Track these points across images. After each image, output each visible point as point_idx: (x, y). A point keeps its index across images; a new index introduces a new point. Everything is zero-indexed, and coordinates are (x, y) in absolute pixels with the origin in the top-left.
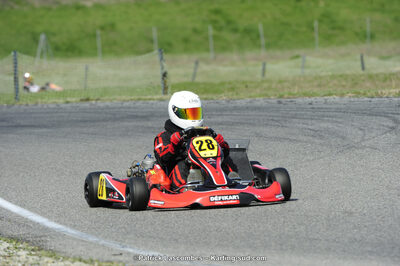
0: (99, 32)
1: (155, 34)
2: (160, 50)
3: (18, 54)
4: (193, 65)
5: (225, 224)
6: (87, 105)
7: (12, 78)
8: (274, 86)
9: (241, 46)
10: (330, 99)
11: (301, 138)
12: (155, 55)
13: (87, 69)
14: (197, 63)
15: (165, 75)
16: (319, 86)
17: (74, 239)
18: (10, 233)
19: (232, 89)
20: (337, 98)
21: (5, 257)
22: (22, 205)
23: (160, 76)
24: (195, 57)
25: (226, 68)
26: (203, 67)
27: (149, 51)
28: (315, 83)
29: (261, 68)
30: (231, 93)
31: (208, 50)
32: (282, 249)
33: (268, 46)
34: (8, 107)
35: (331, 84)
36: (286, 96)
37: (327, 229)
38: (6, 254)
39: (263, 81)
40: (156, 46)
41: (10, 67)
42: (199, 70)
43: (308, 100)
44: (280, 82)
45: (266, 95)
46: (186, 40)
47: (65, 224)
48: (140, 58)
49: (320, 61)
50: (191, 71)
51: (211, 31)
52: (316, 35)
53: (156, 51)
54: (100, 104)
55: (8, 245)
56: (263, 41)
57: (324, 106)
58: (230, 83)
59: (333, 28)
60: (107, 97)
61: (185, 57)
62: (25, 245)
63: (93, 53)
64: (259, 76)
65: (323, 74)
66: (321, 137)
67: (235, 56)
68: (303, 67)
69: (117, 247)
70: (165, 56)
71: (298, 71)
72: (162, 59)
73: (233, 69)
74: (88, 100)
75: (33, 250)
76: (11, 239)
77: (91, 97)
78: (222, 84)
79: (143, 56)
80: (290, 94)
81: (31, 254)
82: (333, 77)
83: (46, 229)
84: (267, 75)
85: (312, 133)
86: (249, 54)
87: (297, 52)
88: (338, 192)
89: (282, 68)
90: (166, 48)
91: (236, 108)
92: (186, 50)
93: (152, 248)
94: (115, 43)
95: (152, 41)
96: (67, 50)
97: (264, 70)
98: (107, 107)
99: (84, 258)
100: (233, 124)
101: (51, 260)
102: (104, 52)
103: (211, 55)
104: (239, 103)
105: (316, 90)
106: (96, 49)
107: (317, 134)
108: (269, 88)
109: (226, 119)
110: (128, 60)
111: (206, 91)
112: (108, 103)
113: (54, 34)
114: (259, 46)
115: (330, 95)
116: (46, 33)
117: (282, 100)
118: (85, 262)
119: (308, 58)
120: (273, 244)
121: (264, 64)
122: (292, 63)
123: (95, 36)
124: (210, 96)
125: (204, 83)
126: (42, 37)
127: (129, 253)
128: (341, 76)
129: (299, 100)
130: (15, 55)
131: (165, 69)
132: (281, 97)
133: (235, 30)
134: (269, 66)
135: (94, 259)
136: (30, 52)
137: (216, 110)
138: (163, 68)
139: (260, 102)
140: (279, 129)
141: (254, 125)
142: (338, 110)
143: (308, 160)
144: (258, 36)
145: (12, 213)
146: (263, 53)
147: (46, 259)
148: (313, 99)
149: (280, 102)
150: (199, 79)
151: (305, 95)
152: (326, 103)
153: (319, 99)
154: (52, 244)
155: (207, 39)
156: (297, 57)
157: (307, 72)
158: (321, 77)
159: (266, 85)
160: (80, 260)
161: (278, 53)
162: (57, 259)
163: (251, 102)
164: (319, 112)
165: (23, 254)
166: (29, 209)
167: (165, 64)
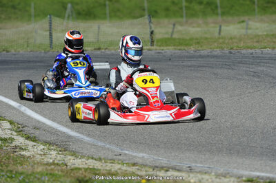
0: (107, 3)
1: (146, 5)
2: (149, 16)
3: (52, 17)
4: (172, 26)
5: (192, 135)
6: (99, 52)
7: (48, 33)
8: (226, 41)
9: (205, 14)
10: (265, 51)
11: (245, 77)
12: (146, 19)
13: (99, 28)
14: (174, 25)
15: (152, 33)
16: (258, 42)
17: (89, 144)
18: (44, 138)
19: (198, 43)
20: (269, 50)
21: (41, 155)
22: (53, 120)
23: (149, 33)
24: (173, 20)
25: (193, 29)
26: (179, 28)
27: (142, 16)
28: (255, 40)
29: (218, 29)
30: (197, 46)
31: (182, 16)
32: (230, 153)
33: (223, 14)
34: (45, 53)
35: (265, 41)
36: (235, 48)
37: (262, 140)
38: (42, 153)
39: (219, 38)
40: (146, 13)
41: (47, 26)
42: (175, 30)
43: (250, 51)
44: (231, 38)
45: (222, 48)
46: (167, 9)
47: (83, 134)
48: (135, 21)
49: (258, 25)
50: (170, 30)
51: (184, 4)
52: (256, 7)
53: (146, 17)
54: (108, 52)
55: (43, 147)
56: (219, 11)
57: (261, 56)
58: (197, 39)
59: (268, 3)
60: (112, 48)
61: (166, 21)
62: (54, 147)
63: (104, 17)
64: (216, 35)
65: (260, 33)
66: (259, 77)
67: (200, 21)
68: (247, 28)
69: (118, 150)
70: (153, 20)
71: (243, 31)
72: (150, 22)
73: (199, 29)
74: (99, 49)
75: (60, 151)
76: (46, 143)
77: (102, 47)
78: (191, 39)
79: (138, 20)
80: (238, 47)
81: (59, 154)
82: (267, 35)
83: (70, 137)
84: (222, 34)
85: (252, 74)
86: (210, 19)
87: (242, 19)
88: (269, 114)
89: (232, 29)
90: (153, 14)
91: (201, 56)
92: (167, 16)
93: (142, 151)
94: (119, 10)
95: (144, 10)
96: (86, 15)
97: (220, 30)
98: (113, 54)
99: (94, 157)
100: (198, 67)
101: (72, 158)
102: (111, 17)
103: (184, 19)
104: (203, 53)
105: (255, 44)
106: (106, 14)
107: (256, 75)
108: (223, 43)
109: (193, 63)
110: (128, 22)
111: (180, 44)
112: (113, 51)
113: (77, 4)
114: (217, 14)
115: (265, 48)
116: (72, 3)
117: (232, 51)
118: (96, 160)
119: (250, 23)
120: (225, 150)
121: (220, 27)
122: (239, 26)
123: (105, 5)
124: (182, 48)
125: (179, 39)
126: (69, 5)
127: (126, 154)
128: (273, 35)
129: (244, 51)
130: (50, 18)
131: (153, 29)
132: (232, 48)
133: (201, 3)
134: (224, 28)
135: (102, 157)
136: (60, 16)
137: (187, 57)
138: (151, 28)
139: (217, 52)
140: (229, 70)
141: (213, 68)
142: (271, 58)
143: (249, 93)
144: (217, 7)
145: (47, 125)
146: (219, 18)
147: (69, 157)
148: (253, 51)
149: (231, 53)
150: (175, 36)
151: (248, 48)
152: (262, 54)
153: (257, 51)
154: (73, 147)
155: (181, 8)
156: (243, 22)
157: (249, 32)
158: (259, 36)
159: (221, 41)
160: (92, 158)
161: (230, 18)
162: (77, 157)
163: (211, 52)
164: (257, 60)
165: (54, 153)
166: (58, 123)
167: (152, 25)
